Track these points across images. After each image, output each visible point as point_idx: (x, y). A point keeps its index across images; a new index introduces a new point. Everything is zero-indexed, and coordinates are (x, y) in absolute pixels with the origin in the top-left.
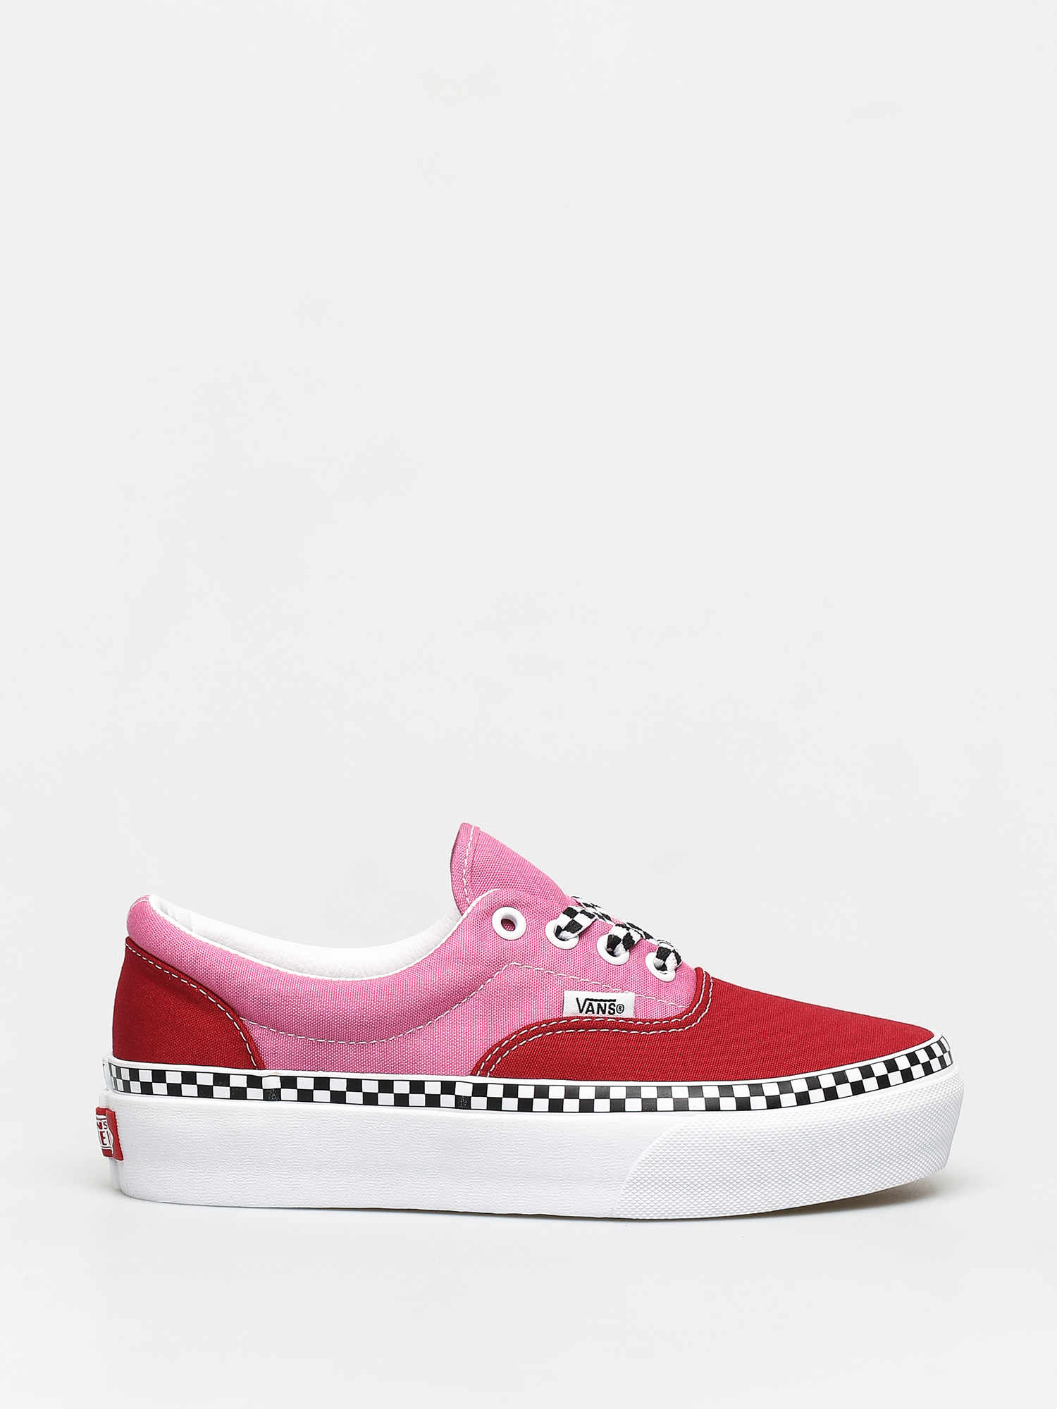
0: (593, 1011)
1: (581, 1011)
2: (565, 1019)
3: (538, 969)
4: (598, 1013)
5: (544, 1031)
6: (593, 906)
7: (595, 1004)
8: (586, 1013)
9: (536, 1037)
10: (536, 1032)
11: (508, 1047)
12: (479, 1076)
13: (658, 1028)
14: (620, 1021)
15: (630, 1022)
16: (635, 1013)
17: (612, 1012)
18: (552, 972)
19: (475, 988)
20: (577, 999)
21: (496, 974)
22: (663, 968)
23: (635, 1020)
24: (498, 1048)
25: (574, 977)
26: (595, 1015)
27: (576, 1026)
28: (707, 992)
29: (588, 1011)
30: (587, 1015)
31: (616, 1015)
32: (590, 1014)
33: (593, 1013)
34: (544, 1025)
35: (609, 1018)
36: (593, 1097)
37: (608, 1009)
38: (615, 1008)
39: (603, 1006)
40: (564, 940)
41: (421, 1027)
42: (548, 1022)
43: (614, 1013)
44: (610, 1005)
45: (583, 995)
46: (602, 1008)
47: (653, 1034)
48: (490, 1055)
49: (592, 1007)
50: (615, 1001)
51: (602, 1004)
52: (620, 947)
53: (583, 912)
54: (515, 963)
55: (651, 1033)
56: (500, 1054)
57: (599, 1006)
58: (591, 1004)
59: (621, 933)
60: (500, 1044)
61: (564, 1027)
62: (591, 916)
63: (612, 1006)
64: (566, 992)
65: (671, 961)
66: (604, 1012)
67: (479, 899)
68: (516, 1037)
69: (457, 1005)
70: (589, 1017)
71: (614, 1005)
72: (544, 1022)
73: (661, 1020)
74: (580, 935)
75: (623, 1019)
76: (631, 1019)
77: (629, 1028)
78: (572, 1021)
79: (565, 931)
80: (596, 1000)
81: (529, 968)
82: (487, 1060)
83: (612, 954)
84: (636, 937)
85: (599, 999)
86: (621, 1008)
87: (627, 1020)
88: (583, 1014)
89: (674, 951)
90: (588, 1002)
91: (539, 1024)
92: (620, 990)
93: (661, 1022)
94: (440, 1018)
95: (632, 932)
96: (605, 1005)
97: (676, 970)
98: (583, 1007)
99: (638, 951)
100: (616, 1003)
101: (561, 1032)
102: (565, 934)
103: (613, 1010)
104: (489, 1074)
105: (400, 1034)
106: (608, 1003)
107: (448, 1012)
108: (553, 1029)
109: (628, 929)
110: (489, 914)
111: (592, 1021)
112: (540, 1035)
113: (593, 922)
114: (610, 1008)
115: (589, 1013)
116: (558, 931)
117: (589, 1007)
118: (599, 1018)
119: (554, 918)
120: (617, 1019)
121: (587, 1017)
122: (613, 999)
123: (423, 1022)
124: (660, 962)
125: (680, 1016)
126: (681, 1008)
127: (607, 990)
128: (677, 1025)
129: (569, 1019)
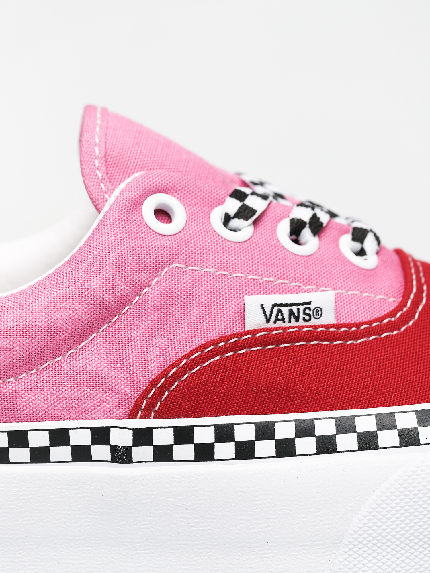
0: (283, 319)
1: (268, 321)
2: (248, 333)
3: (207, 270)
4: (290, 321)
5: (223, 351)
6: (261, 184)
7: (285, 311)
8: (275, 322)
9: (212, 360)
10: (212, 353)
11: (177, 376)
12: (141, 418)
13: (368, 333)
14: (319, 330)
15: (331, 329)
16: (337, 317)
17: (307, 318)
18: (225, 273)
19: (128, 301)
20: (262, 306)
21: (154, 282)
22: (361, 253)
23: (338, 326)
24: (163, 380)
25: (255, 277)
26: (287, 324)
27: (264, 341)
28: (418, 280)
29: (277, 319)
30: (276, 325)
31: (314, 322)
32: (279, 324)
33: (284, 322)
34: (222, 344)
35: (304, 327)
36: (293, 436)
37: (302, 316)
38: (311, 313)
39: (295, 311)
40: (235, 231)
41: (60, 358)
42: (226, 339)
43: (310, 320)
44: (305, 310)
45: (269, 300)
46: (294, 314)
47: (363, 342)
48: (153, 390)
49: (282, 315)
50: (310, 303)
51: (294, 309)
52: (306, 233)
53: (253, 193)
54: (177, 265)
55: (359, 341)
56: (166, 386)
57: (291, 312)
58: (280, 311)
59: (305, 215)
60: (165, 373)
61: (248, 344)
62: (265, 197)
63: (307, 311)
64: (246, 297)
65: (369, 243)
66: (297, 319)
67: (123, 185)
68: (186, 363)
69: (106, 325)
70: (279, 328)
71: (309, 309)
72: (222, 339)
73: (370, 323)
74: (255, 223)
75: (322, 326)
76: (332, 326)
77: (332, 337)
78: (258, 335)
79: (236, 220)
80: (286, 305)
81: (196, 270)
82: (149, 396)
83: (297, 241)
84: (324, 218)
85: (289, 302)
86: (319, 312)
87: (327, 327)
88: (271, 325)
89: (371, 231)
90: (276, 309)
91: (215, 342)
92: (314, 287)
93: (371, 324)
94: (85, 345)
95: (317, 211)
96: (298, 310)
97: (377, 253)
98: (271, 315)
99: (328, 235)
100: (312, 306)
101: (244, 351)
102: (235, 223)
103: (309, 315)
104: (153, 414)
105: (32, 369)
106: (302, 308)
107: (94, 335)
108: (234, 347)
109: (313, 209)
110: (138, 202)
111: (283, 333)
112: (218, 358)
113: (269, 204)
114: (305, 313)
115: (278, 322)
116: (227, 219)
117: (277, 315)
118: (291, 328)
119: (219, 204)
120: (315, 327)
121: (276, 329)
122: (307, 301)
123: (62, 351)
124: (357, 246)
125: (392, 314)
126: (393, 302)
127: (297, 290)
128: (392, 326)
129: (253, 332)
